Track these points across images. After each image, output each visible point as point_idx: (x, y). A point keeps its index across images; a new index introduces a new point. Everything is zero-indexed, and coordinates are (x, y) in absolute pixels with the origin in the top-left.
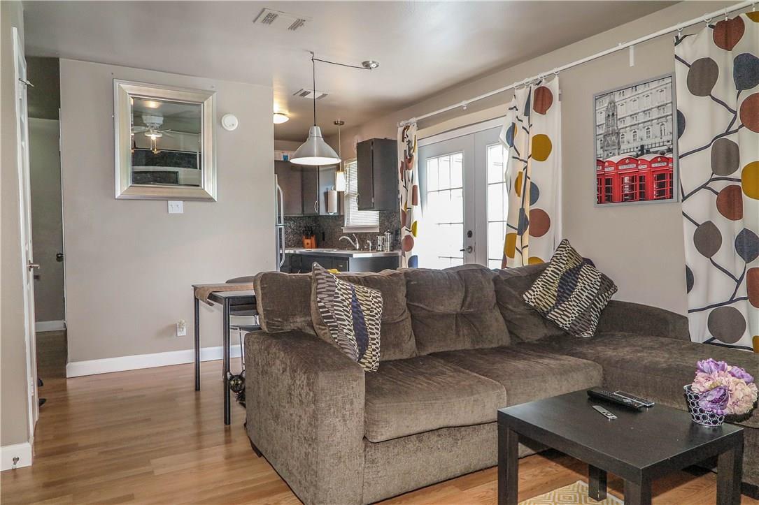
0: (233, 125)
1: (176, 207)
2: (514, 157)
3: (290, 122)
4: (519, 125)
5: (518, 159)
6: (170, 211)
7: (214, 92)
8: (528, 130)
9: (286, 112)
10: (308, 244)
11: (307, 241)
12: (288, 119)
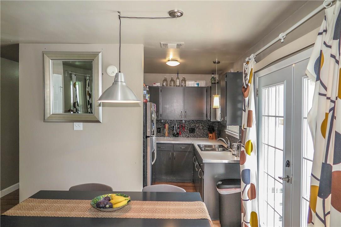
0: (113, 72)
1: (79, 126)
2: (320, 94)
3: (181, 65)
4: (327, 53)
5: (325, 95)
6: (75, 129)
7: (100, 52)
8: (337, 58)
9: (179, 59)
10: (210, 137)
11: (210, 135)
12: (179, 63)
